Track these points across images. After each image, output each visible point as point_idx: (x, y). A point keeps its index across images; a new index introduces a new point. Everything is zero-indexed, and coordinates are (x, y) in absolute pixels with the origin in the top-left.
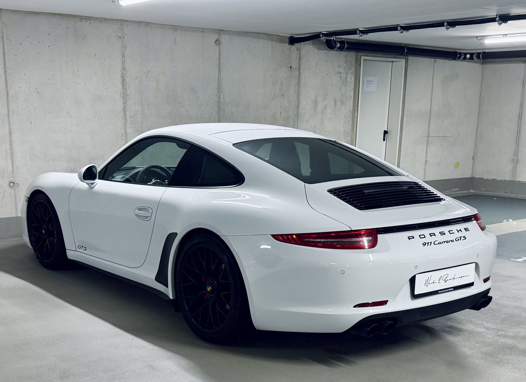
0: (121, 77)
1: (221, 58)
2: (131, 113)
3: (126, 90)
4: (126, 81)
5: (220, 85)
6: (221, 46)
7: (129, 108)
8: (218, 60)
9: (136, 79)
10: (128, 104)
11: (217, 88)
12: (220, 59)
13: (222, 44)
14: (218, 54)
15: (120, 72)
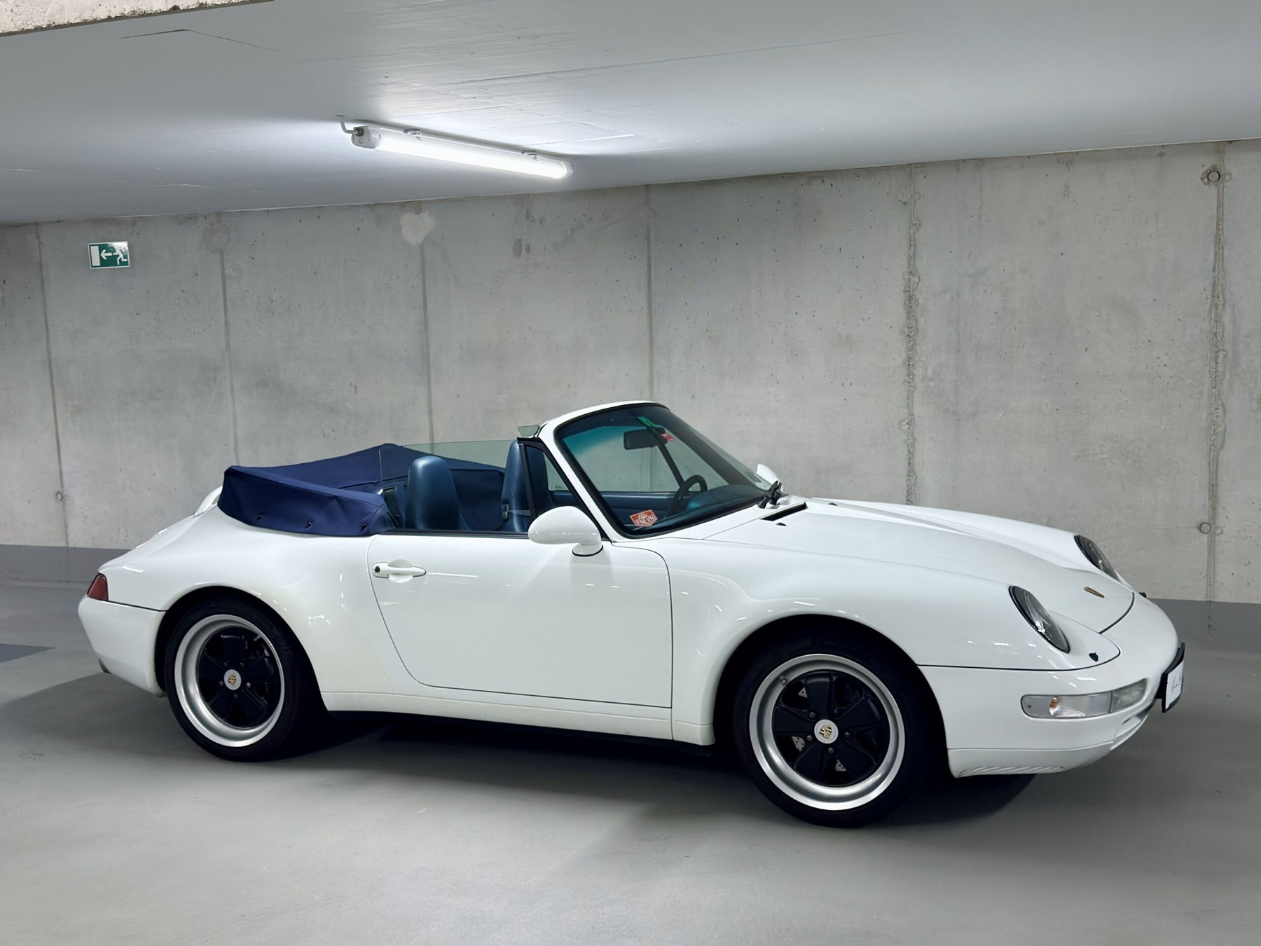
0: (905, 291)
1: (1225, 212)
2: (926, 370)
3: (916, 321)
4: (917, 300)
5: (1220, 287)
6: (1226, 184)
7: (922, 359)
8: (1215, 222)
9: (946, 292)
10: (919, 351)
11: (1209, 297)
12: (1220, 219)
13: (1231, 179)
14: (1215, 205)
15: (903, 282)
